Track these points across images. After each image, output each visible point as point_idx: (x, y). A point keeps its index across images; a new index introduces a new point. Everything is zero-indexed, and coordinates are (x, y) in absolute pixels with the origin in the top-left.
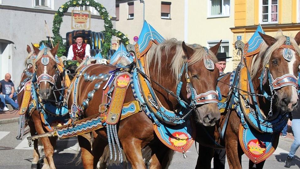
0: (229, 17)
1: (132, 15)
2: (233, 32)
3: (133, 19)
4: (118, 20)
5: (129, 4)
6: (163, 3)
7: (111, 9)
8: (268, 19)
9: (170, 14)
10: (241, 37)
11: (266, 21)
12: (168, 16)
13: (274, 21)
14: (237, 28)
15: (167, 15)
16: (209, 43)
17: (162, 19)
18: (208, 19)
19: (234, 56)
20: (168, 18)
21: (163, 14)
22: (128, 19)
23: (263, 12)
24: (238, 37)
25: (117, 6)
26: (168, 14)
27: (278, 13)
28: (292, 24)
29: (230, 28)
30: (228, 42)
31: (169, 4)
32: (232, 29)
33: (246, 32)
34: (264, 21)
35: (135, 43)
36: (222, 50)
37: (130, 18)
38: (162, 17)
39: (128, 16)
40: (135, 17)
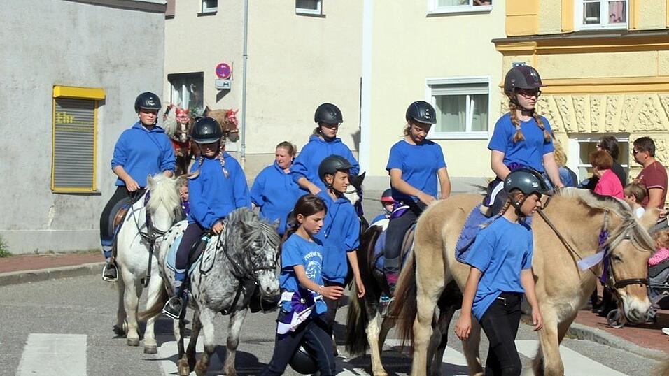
0: (488, 12)
1: (212, 2)
2: (501, 51)
3: (214, 14)
4: (172, 17)
8: (599, 16)
11: (593, 22)
12: (315, 8)
13: (615, 21)
14: (511, 40)
16: (434, 86)
18: (429, 16)
20: (317, 12)
21: (301, 3)
22: (200, 15)
26: (316, 1)
28: (667, 30)
29: (493, 41)
30: (486, 84)
32: (497, 42)
33: (539, 52)
34: (587, 23)
35: (221, 83)
36: (470, 106)
37: (206, 10)
38: (300, 10)
39: (199, 6)
40: (220, 8)
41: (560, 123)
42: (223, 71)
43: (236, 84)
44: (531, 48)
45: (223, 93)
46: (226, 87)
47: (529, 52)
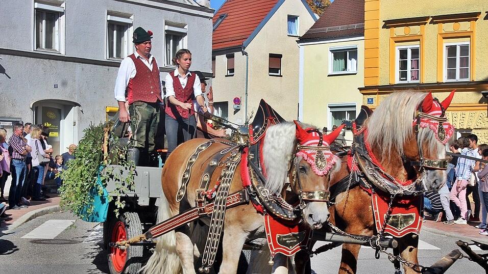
0: (356, 74)
1: (232, 70)
2: (362, 93)
3: (233, 75)
4: (214, 77)
5: (228, 57)
6: (271, 56)
7: (207, 63)
8: (406, 77)
9: (280, 69)
10: (372, 99)
11: (404, 80)
13: (414, 79)
14: (366, 88)
15: (276, 70)
16: (331, 107)
17: (270, 75)
18: (329, 76)
20: (279, 74)
21: (271, 70)
22: (226, 76)
23: (401, 68)
24: (368, 99)
25: (214, 59)
26: (278, 69)
27: (419, 70)
28: (438, 83)
29: (358, 89)
30: (355, 106)
31: (280, 56)
32: (360, 89)
33: (380, 94)
34: (401, 80)
35: (236, 106)
36: (348, 115)
37: (229, 74)
38: (270, 74)
39: (226, 72)
40: (235, 73)
42: (237, 101)
43: (243, 107)
44: (376, 92)
45: (237, 111)
46: (238, 108)
47: (375, 94)
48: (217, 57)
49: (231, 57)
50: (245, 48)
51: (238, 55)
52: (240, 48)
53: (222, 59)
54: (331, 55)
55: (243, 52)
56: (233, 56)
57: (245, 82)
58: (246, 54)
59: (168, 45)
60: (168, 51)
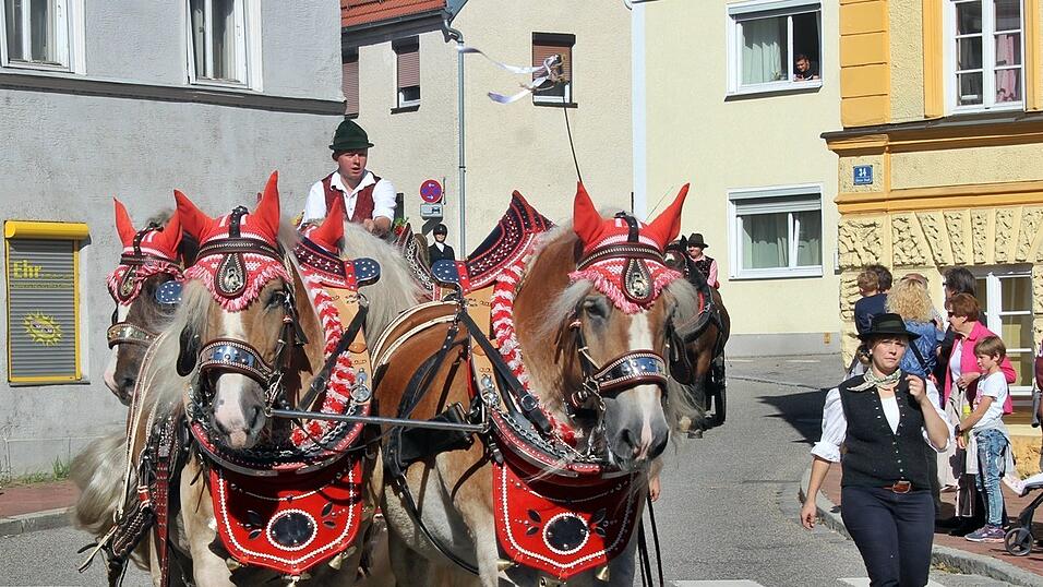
1: (412, 92)
2: (836, 151)
3: (415, 108)
5: (399, 48)
6: (540, 40)
7: (325, 69)
8: (981, 92)
9: (570, 82)
10: (869, 169)
11: (973, 102)
12: (562, 94)
13: (1005, 99)
14: (850, 133)
15: (557, 87)
16: (738, 202)
17: (536, 104)
18: (729, 99)
19: (844, 250)
20: (565, 99)
22: (394, 111)
23: (961, 66)
24: (857, 171)
25: (350, 57)
26: (563, 84)
27: (1022, 66)
29: (823, 136)
30: (817, 196)
31: (567, 41)
32: (830, 138)
33: (893, 150)
34: (964, 103)
35: (428, 209)
36: (794, 229)
37: (403, 104)
38: (539, 99)
39: (394, 98)
40: (424, 100)
41: (926, 252)
42: (431, 191)
43: (450, 209)
44: (881, 144)
46: (436, 214)
47: (877, 151)
48: (363, 51)
49: (407, 47)
50: (451, 17)
51: (429, 40)
52: (436, 19)
53: (379, 58)
54: (735, 31)
55: (445, 32)
56: (413, 46)
57: (457, 128)
58: (457, 37)
59: (198, 15)
60: (199, 36)
